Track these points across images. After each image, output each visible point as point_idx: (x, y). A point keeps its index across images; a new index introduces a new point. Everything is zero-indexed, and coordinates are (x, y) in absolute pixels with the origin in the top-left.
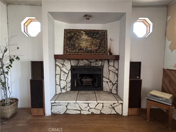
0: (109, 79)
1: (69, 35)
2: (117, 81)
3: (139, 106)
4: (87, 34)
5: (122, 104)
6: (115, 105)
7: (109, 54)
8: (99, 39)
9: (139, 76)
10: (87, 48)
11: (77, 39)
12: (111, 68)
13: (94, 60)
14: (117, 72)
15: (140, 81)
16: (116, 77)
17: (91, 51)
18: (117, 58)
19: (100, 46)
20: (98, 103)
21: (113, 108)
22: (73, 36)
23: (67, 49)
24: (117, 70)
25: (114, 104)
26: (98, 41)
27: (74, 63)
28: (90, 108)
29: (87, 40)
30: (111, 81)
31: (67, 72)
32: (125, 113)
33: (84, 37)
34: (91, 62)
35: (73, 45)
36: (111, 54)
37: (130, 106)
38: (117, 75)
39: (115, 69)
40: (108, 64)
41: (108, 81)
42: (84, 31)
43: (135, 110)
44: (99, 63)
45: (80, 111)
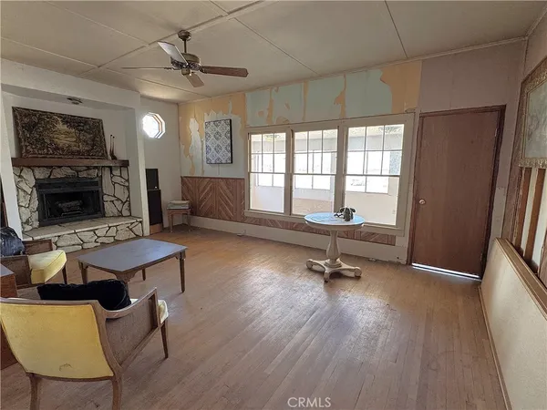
0: (115, 196)
1: (26, 120)
2: (129, 196)
3: (161, 221)
4: (67, 122)
5: (141, 222)
6: (134, 225)
7: (110, 158)
8: (90, 134)
9: (158, 186)
10: (70, 146)
11: (46, 129)
12: (117, 179)
13: (85, 168)
14: (127, 184)
15: (159, 192)
16: (126, 191)
17: (79, 152)
18: (125, 164)
19: (94, 145)
20: (110, 227)
21: (131, 230)
22: (36, 124)
23: (26, 146)
24: (128, 181)
25: (132, 223)
26: (89, 136)
27: (41, 174)
28: (98, 237)
29: (67, 133)
30: (118, 199)
31: (29, 191)
32: (147, 231)
33: (61, 127)
34: (77, 172)
35: (41, 140)
36: (114, 158)
37: (152, 223)
38: (128, 188)
39: (123, 180)
40: (111, 173)
41: (113, 199)
42: (60, 116)
43: (157, 226)
44: (94, 173)
45: (81, 245)
